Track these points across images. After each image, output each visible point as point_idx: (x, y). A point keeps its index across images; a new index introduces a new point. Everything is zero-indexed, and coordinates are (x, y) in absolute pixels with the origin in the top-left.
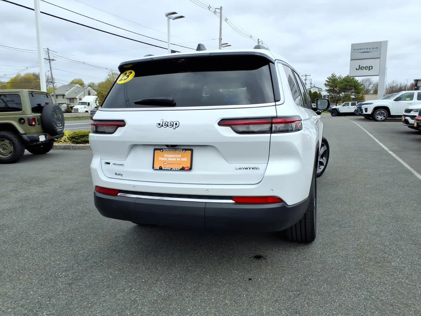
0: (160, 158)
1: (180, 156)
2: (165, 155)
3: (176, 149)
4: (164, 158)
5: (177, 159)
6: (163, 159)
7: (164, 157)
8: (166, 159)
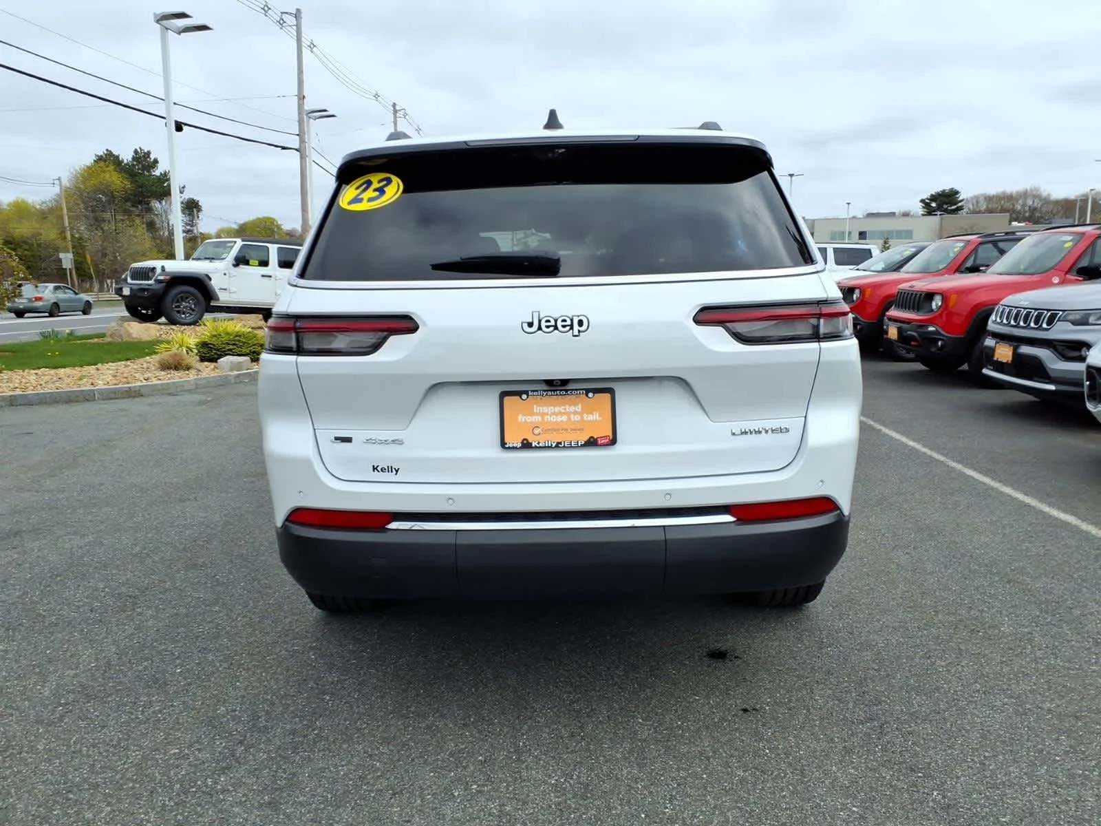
0: (521, 418)
1: (580, 410)
2: (535, 406)
3: (566, 391)
4: (534, 417)
5: (572, 416)
6: (529, 419)
7: (533, 414)
8: (538, 418)
